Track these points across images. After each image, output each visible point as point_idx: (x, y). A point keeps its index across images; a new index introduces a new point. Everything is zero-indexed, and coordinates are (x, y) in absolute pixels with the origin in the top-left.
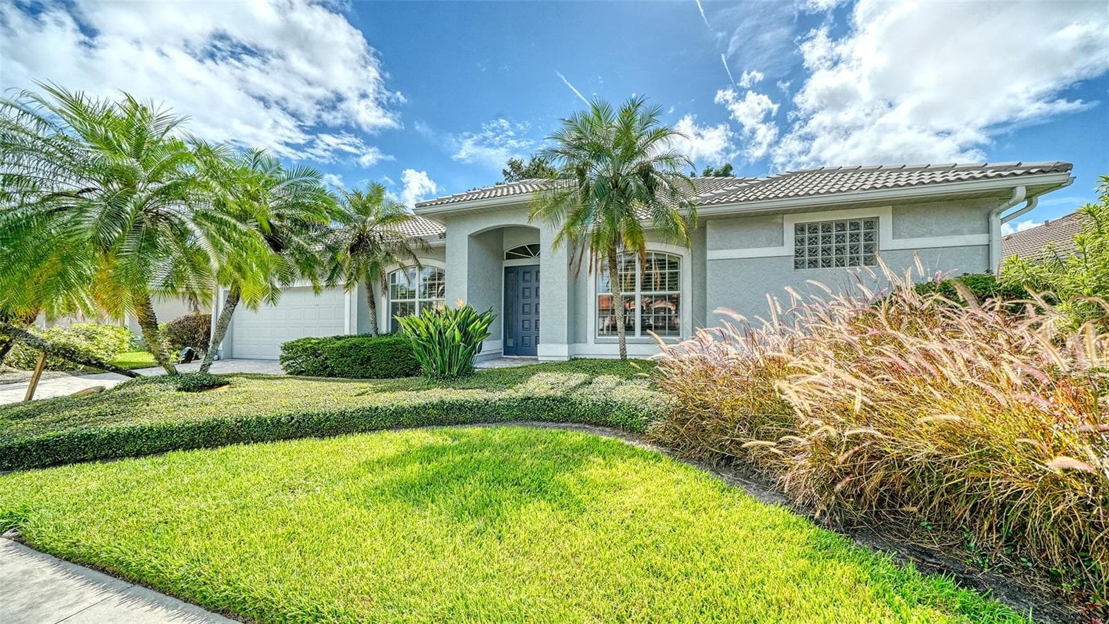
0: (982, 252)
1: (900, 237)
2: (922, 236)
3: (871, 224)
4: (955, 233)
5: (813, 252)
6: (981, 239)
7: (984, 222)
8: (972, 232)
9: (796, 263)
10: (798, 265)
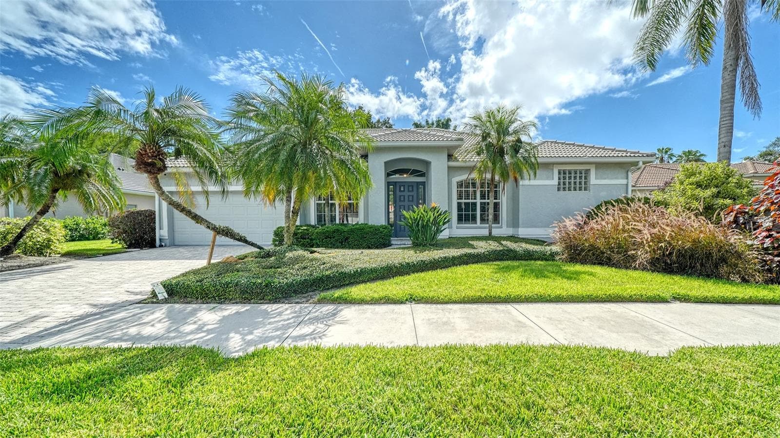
0: (625, 187)
1: (598, 179)
2: (605, 179)
3: (587, 172)
4: (616, 178)
5: (564, 184)
6: (624, 182)
7: (626, 175)
8: (622, 178)
9: (558, 188)
10: (559, 189)
